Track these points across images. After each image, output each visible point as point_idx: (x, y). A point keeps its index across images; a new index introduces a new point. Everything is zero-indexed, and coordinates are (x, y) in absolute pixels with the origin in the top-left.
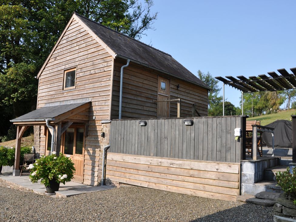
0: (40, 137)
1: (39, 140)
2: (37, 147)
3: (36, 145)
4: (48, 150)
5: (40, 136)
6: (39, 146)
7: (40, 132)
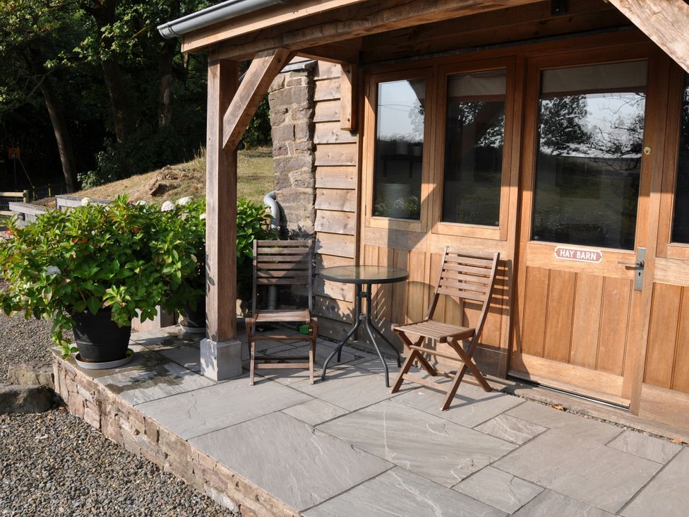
0: (316, 141)
1: (309, 159)
2: (297, 196)
3: (285, 191)
4: (376, 212)
5: (312, 136)
6: (310, 191)
7: (313, 115)
